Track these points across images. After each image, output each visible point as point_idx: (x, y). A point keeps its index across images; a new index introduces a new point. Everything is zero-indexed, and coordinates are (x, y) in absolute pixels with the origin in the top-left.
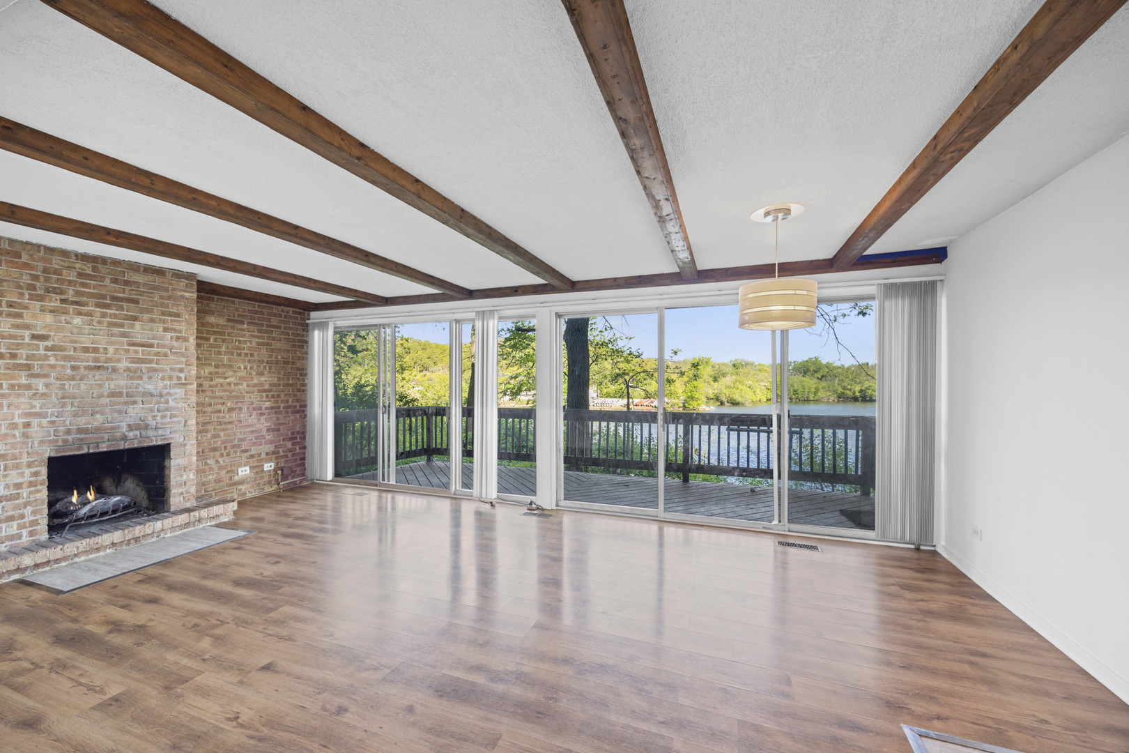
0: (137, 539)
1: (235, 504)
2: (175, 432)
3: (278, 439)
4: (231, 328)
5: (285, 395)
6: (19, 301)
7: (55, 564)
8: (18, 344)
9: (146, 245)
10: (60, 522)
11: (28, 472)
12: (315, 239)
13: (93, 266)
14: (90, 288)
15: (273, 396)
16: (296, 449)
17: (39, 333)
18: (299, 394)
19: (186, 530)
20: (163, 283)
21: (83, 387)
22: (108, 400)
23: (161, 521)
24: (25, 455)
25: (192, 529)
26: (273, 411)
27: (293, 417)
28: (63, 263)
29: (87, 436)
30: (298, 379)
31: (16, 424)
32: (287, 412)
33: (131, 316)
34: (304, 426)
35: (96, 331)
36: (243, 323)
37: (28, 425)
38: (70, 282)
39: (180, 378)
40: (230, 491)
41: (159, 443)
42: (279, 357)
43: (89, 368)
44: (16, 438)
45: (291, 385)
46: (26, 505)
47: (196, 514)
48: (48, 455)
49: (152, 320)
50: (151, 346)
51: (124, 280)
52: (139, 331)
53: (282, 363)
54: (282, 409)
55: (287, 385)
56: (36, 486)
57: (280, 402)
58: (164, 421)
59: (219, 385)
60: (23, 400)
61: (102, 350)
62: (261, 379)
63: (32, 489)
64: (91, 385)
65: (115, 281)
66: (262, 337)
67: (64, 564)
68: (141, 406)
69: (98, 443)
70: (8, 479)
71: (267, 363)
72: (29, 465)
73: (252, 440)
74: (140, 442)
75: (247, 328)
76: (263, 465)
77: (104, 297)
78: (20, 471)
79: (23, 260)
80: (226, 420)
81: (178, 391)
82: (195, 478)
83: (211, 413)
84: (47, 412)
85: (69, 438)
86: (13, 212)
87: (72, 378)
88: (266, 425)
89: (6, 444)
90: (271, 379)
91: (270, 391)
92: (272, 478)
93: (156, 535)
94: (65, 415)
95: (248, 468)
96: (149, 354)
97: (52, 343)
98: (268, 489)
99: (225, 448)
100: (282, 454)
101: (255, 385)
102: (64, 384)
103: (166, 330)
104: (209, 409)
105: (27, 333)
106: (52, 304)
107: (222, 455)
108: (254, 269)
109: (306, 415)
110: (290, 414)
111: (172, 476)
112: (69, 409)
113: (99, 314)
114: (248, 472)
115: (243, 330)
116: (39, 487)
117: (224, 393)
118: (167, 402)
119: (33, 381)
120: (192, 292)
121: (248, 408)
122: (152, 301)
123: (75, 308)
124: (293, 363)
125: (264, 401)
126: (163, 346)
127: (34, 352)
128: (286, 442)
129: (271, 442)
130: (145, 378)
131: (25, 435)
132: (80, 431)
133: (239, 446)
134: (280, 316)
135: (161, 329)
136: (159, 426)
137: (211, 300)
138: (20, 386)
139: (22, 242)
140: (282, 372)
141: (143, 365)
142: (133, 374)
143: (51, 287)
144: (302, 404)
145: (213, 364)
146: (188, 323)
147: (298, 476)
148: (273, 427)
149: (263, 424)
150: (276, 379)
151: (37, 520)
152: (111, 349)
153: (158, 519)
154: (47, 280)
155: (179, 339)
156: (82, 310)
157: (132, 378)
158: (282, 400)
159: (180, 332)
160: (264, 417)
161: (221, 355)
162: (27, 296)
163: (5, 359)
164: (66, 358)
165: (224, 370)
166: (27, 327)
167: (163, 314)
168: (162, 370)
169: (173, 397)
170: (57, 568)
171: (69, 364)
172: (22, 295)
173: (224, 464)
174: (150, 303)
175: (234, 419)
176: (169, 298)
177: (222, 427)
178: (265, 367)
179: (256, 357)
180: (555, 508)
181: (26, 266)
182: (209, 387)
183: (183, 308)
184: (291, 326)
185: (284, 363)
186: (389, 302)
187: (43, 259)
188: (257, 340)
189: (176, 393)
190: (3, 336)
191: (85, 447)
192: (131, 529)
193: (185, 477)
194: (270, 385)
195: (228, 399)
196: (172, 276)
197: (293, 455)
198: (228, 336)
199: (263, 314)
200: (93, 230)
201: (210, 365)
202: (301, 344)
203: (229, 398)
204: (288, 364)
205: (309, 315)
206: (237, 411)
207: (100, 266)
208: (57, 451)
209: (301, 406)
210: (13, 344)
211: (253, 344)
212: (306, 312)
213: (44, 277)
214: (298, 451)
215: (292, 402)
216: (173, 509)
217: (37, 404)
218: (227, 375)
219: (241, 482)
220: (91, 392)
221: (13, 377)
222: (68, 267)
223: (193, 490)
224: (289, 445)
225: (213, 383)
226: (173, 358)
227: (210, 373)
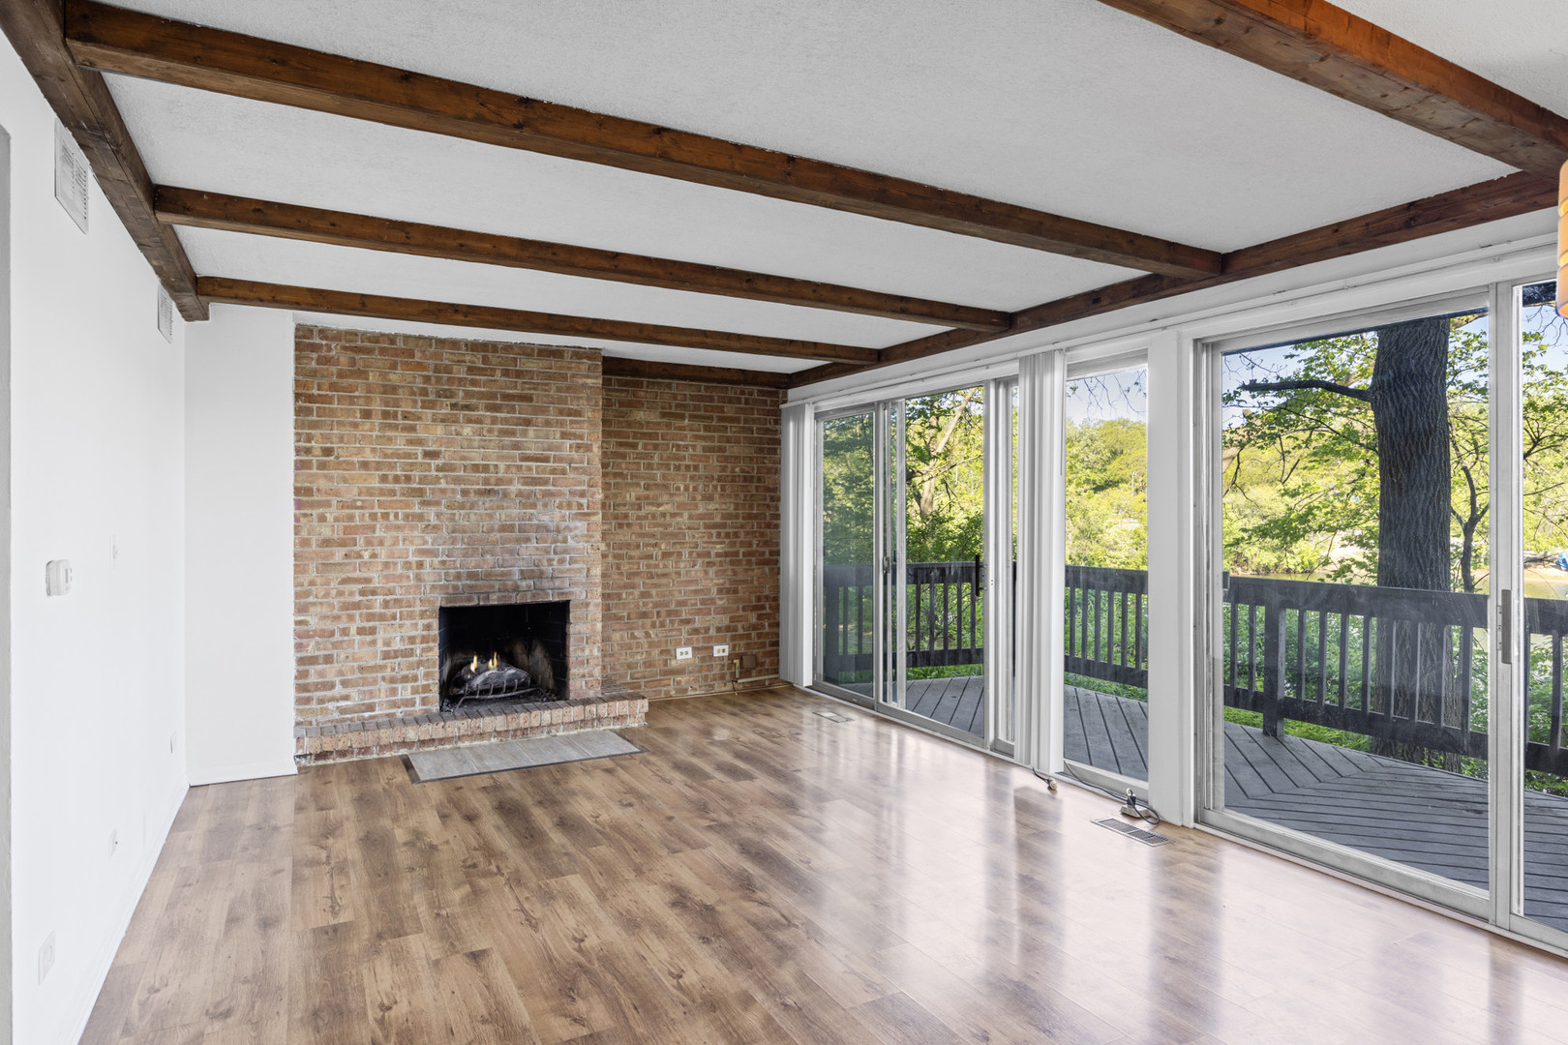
0: (524, 731)
1: (646, 703)
2: (576, 584)
3: (735, 606)
4: (667, 426)
5: (747, 534)
6: (413, 410)
7: (440, 744)
8: (412, 464)
9: (497, 319)
10: (454, 692)
11: (421, 623)
12: (648, 269)
13: (483, 357)
14: (480, 387)
15: (727, 535)
16: (763, 626)
17: (431, 449)
18: (768, 530)
19: (582, 730)
20: (561, 368)
21: (473, 517)
22: (498, 535)
23: (549, 711)
24: (418, 602)
25: (590, 729)
26: (728, 559)
27: (759, 571)
28: (453, 357)
29: (477, 583)
30: (768, 506)
31: (410, 563)
32: (749, 563)
33: (525, 419)
34: (777, 588)
35: (487, 443)
36: (682, 417)
37: (420, 565)
38: (460, 380)
39: (582, 505)
40: (665, 682)
41: (557, 599)
42: (737, 470)
43: (479, 493)
44: (410, 581)
45: (755, 517)
46: (420, 664)
47: (593, 708)
48: (439, 605)
49: (548, 423)
50: (546, 459)
51: (516, 371)
52: (532, 439)
53: (742, 480)
54: (741, 557)
55: (750, 517)
56: (428, 642)
57: (738, 545)
58: (562, 567)
59: (650, 516)
60: (416, 533)
61: (492, 468)
62: (710, 507)
63: (424, 645)
64: (481, 515)
65: (506, 373)
66: (712, 439)
67: (448, 746)
68: (535, 545)
69: (488, 593)
70: (403, 630)
71: (719, 480)
72: (423, 614)
73: (696, 604)
74: (534, 596)
75: (689, 425)
76: (712, 648)
77: (493, 396)
78: (414, 622)
79: (416, 359)
80: (659, 571)
81: (578, 524)
82: (600, 655)
83: (640, 558)
84: (438, 549)
85: (459, 583)
86: (364, 304)
87: (462, 506)
88: (717, 581)
89: (401, 587)
90: (724, 507)
91: (723, 526)
92: (725, 671)
93: (546, 729)
94: (455, 554)
95: (689, 649)
96: (544, 471)
97: (443, 461)
98: (720, 688)
99: (658, 613)
100: (741, 632)
101: (701, 517)
102: (454, 514)
103: (564, 435)
104: (635, 553)
105: (419, 450)
106: (443, 411)
107: (653, 625)
108: (641, 331)
109: (779, 568)
110: (754, 566)
111: (571, 649)
112: (459, 546)
113: (489, 421)
114: (690, 656)
115: (682, 428)
116: (431, 644)
117: (656, 529)
118: (565, 541)
119: (425, 510)
120: (597, 378)
121: (690, 554)
122: (547, 396)
123: (465, 415)
124: (759, 479)
125: (714, 543)
126: (560, 460)
127: (427, 473)
128: (748, 613)
129: (724, 610)
130: (539, 505)
131: (418, 578)
132: (471, 576)
133: (677, 613)
134: (739, 401)
135: (558, 435)
136: (557, 574)
137: (639, 385)
138: (414, 515)
139: (415, 337)
140: (742, 495)
141: (538, 488)
142: (527, 500)
143: (442, 390)
144: (775, 549)
145: (642, 483)
146: (592, 423)
147: (768, 672)
148: (727, 586)
149: (712, 581)
150: (732, 507)
151: (429, 685)
152: (502, 465)
153: (548, 708)
154: (439, 380)
155: (579, 447)
156: (471, 415)
157: (524, 506)
158: (741, 542)
159: (581, 437)
160: (715, 568)
161: (652, 469)
162: (420, 404)
163: (400, 483)
164: (457, 480)
165: (658, 492)
166: (420, 442)
167: (561, 412)
168: (560, 494)
169: (573, 534)
170: (441, 750)
171: (458, 488)
172: (415, 402)
173: (656, 639)
174: (545, 399)
175: (670, 569)
176: (568, 389)
177: (655, 581)
178: (715, 487)
179: (701, 472)
180: (1192, 824)
181: (420, 366)
182: (637, 519)
183: (585, 403)
184: (756, 416)
185: (745, 479)
186: (883, 358)
187: (437, 356)
188: (704, 444)
189: (576, 528)
190: (399, 454)
191: (475, 597)
192: (515, 715)
193: (587, 652)
194: (724, 517)
195: (662, 538)
196: (571, 358)
197: (759, 636)
198: (663, 439)
199: (711, 399)
200: (440, 311)
201: (638, 485)
202: (770, 446)
203: (664, 536)
204: (752, 481)
205: (785, 395)
206: (674, 558)
207: (490, 355)
208: (448, 600)
209: (771, 554)
210: (408, 464)
211: (698, 450)
212: (781, 391)
213: (436, 377)
214: (767, 629)
215: (758, 545)
216: (572, 696)
217: (429, 538)
218: (660, 500)
219: (680, 671)
220: (481, 524)
221: (408, 505)
222: (458, 361)
223: (597, 672)
224: (753, 618)
225: (642, 513)
226: (572, 476)
227: (638, 498)
